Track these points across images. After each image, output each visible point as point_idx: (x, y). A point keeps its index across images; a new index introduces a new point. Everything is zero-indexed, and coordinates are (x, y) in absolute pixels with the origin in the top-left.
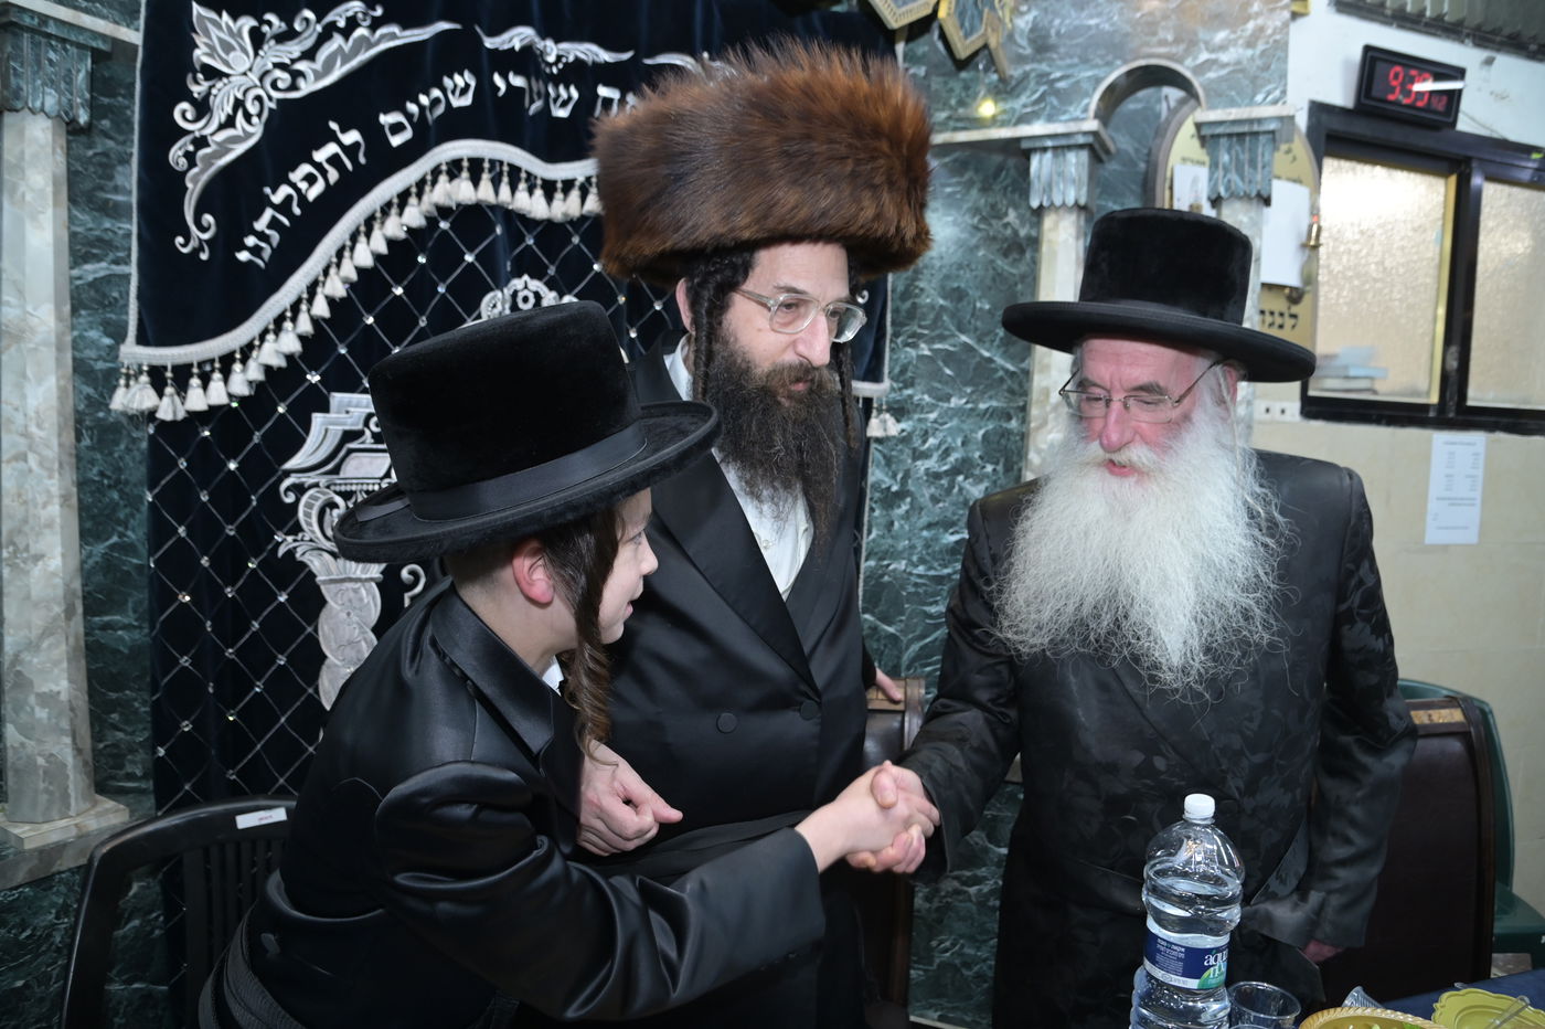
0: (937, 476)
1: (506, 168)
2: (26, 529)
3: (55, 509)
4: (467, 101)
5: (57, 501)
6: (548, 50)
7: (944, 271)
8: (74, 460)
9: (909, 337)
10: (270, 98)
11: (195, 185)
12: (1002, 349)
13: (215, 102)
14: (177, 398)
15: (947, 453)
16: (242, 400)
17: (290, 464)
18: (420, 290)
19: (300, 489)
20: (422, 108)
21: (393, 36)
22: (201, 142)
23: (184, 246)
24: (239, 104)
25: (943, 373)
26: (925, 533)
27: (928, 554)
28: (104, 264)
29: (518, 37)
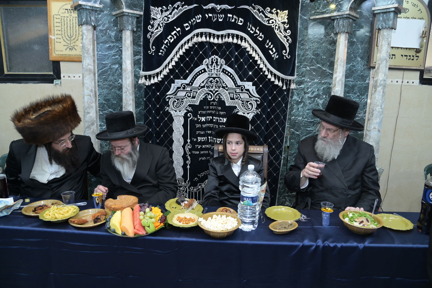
0: (311, 98)
1: (208, 34)
2: (127, 105)
3: (131, 102)
4: (200, 21)
5: (131, 100)
6: (218, 7)
7: (314, 49)
8: (134, 93)
9: (304, 66)
10: (164, 23)
11: (151, 41)
12: (328, 68)
13: (155, 25)
14: (149, 81)
15: (313, 92)
16: (160, 81)
17: (168, 94)
18: (192, 59)
19: (169, 98)
20: (192, 22)
21: (186, 8)
22: (152, 33)
23: (150, 53)
24: (159, 25)
25: (313, 74)
26: (307, 111)
27: (308, 116)
28: (139, 56)
29: (211, 6)
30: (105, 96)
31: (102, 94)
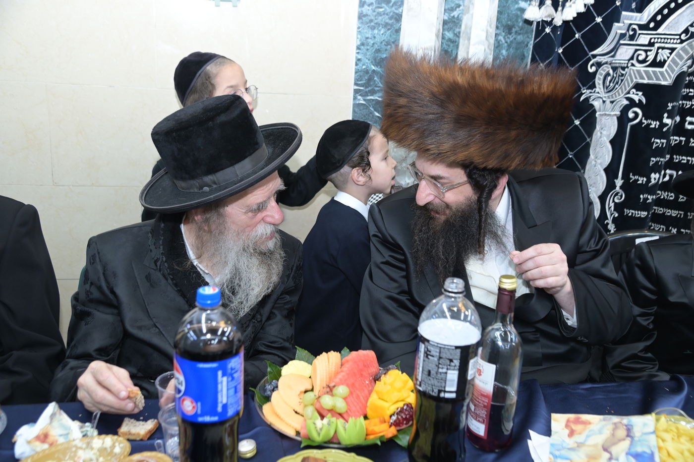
17: (596, 52)
19: (599, 65)
30: (378, 51)
31: (371, 42)
